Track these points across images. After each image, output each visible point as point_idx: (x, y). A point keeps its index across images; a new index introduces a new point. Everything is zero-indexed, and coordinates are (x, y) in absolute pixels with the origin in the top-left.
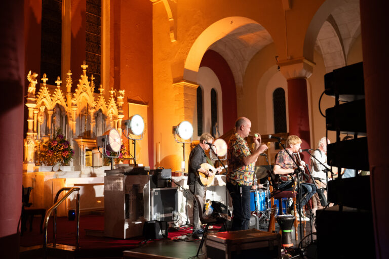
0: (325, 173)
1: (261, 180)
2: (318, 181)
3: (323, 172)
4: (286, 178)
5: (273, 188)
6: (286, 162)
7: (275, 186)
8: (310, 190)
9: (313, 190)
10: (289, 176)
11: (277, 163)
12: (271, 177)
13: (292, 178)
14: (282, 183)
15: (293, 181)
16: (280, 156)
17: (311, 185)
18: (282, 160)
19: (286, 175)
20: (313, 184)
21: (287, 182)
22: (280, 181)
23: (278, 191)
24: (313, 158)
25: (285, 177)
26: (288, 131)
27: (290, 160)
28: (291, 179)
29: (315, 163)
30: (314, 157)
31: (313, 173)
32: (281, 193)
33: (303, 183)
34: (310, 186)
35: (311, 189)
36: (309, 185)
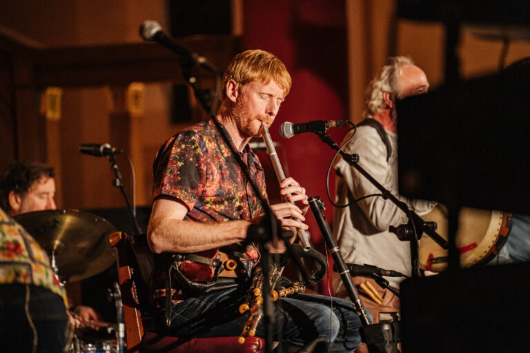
0: (406, 244)
1: (85, 284)
2: (369, 285)
3: (393, 237)
4: (206, 268)
5: (145, 324)
6: (211, 189)
7: (152, 312)
8: (329, 333)
9: (345, 332)
10: (222, 257)
11: (167, 188)
12: (134, 265)
13: (240, 268)
14: (190, 292)
15: (244, 283)
16: (182, 156)
17: (336, 306)
18: (193, 175)
19: (210, 253)
20: (346, 301)
21: (211, 287)
22: (179, 284)
23: (169, 340)
24: (343, 166)
25: (206, 261)
26: (238, 29)
27: (232, 178)
28: (232, 274)
29: (359, 188)
30: (353, 160)
31: (347, 242)
32: (182, 347)
33: (295, 295)
34: (329, 311)
35: (336, 323)
36: (327, 303)
